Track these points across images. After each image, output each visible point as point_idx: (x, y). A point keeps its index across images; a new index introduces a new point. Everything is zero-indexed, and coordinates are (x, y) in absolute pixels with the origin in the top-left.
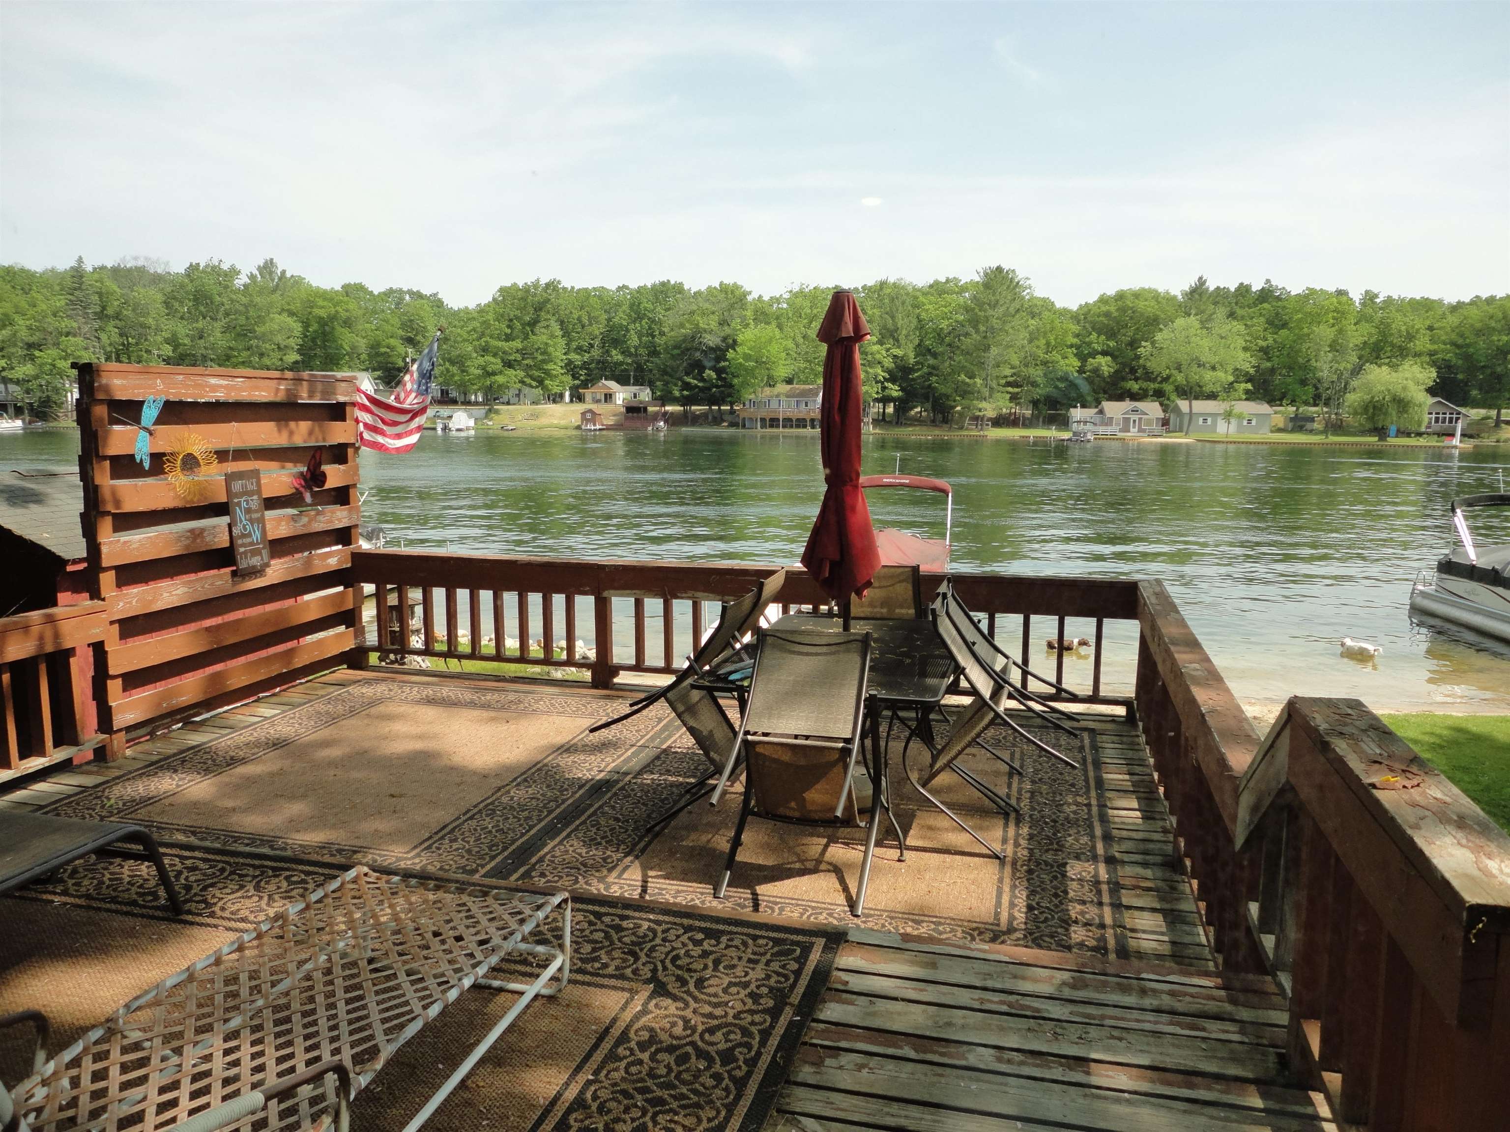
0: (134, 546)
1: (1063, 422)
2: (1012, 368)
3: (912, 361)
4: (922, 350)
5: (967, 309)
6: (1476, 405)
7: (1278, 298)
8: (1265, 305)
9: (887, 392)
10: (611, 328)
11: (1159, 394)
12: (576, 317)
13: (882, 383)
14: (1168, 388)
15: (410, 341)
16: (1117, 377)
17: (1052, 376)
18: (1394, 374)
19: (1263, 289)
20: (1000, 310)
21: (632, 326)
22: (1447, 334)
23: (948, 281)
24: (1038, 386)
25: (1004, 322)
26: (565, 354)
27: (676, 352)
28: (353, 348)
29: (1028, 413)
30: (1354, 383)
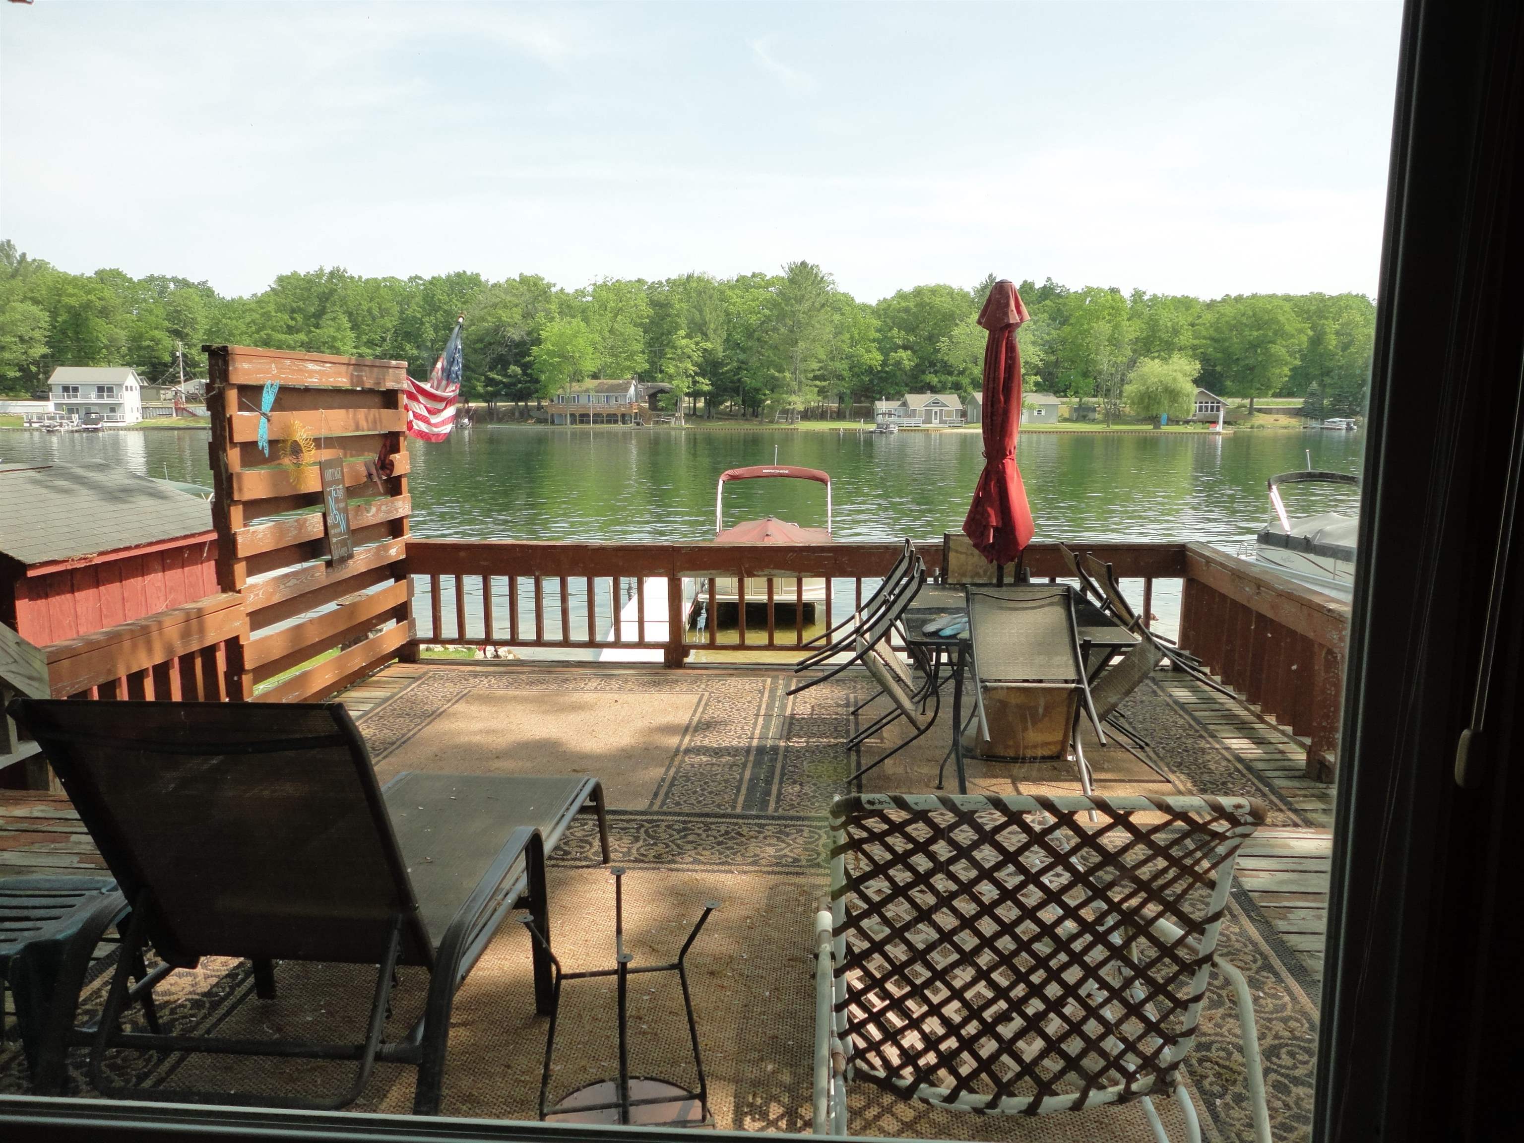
0: (260, 536)
1: (868, 415)
2: (819, 362)
3: (721, 355)
4: (729, 342)
5: (775, 305)
6: (1231, 395)
7: (1059, 296)
8: (1048, 302)
9: (699, 386)
10: (404, 321)
11: (957, 387)
12: (365, 308)
13: (693, 377)
14: (965, 381)
15: (177, 334)
16: (919, 370)
17: (856, 369)
18: (1165, 367)
19: (1045, 286)
20: (806, 305)
21: (426, 319)
22: (1207, 329)
23: (754, 275)
24: (843, 379)
25: (811, 317)
26: (355, 347)
27: (479, 346)
28: (112, 340)
29: (835, 406)
30: (1131, 375)
